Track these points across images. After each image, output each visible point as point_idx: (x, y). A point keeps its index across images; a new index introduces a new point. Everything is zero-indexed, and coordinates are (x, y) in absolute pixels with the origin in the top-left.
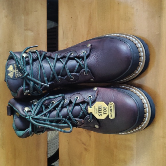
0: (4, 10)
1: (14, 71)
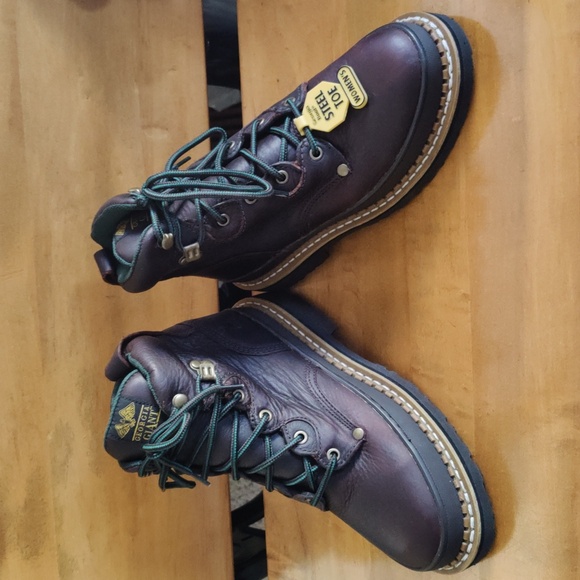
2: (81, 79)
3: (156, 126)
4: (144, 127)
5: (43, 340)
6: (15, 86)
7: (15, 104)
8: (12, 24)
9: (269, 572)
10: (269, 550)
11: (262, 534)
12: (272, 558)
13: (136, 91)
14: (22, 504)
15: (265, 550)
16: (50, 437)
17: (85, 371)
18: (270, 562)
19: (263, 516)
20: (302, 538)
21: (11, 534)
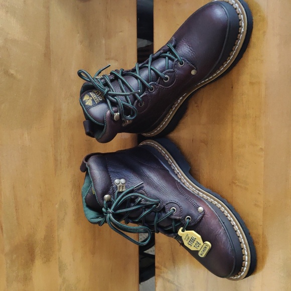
0: (78, 33)
1: (91, 98)
2: (78, 35)
3: (112, 59)
4: (106, 59)
5: (56, 160)
6: (48, 38)
7: (47, 47)
8: (48, 8)
9: (156, 275)
10: (156, 264)
11: (153, 257)
12: (158, 268)
13: (104, 42)
14: (43, 237)
15: (154, 264)
16: (57, 206)
17: (74, 175)
18: (157, 271)
19: (154, 244)
20: (173, 259)
21: (38, 251)
